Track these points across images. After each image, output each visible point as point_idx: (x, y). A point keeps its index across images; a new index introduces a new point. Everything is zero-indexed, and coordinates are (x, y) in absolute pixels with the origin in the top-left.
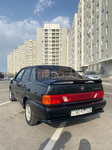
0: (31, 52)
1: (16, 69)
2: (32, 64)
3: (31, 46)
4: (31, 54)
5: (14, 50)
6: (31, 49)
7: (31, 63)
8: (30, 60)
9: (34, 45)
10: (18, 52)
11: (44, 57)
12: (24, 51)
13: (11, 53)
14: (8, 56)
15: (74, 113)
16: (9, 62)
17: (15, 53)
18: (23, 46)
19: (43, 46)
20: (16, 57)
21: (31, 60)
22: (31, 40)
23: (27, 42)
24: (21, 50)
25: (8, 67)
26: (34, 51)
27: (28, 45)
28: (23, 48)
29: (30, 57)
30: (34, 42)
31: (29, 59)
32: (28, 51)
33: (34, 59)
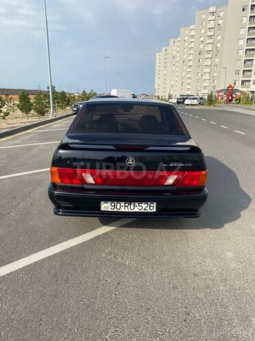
0: (211, 41)
1: (172, 86)
2: (209, 73)
3: (212, 24)
4: (210, 47)
5: (171, 41)
6: (211, 33)
7: (208, 70)
8: (206, 63)
9: (221, 22)
10: (179, 44)
11: (242, 53)
12: (193, 40)
13: (163, 49)
14: (157, 54)
15: (106, 206)
16: (159, 70)
17: (173, 48)
18: (192, 27)
19: (245, 21)
20: (174, 57)
21: (208, 62)
22: (212, 9)
23: (204, 16)
24: (186, 38)
25: (157, 81)
26: (219, 38)
27: (204, 23)
28: (193, 33)
29: (207, 56)
30: (221, 14)
31: (203, 62)
32: (202, 39)
33: (217, 60)
